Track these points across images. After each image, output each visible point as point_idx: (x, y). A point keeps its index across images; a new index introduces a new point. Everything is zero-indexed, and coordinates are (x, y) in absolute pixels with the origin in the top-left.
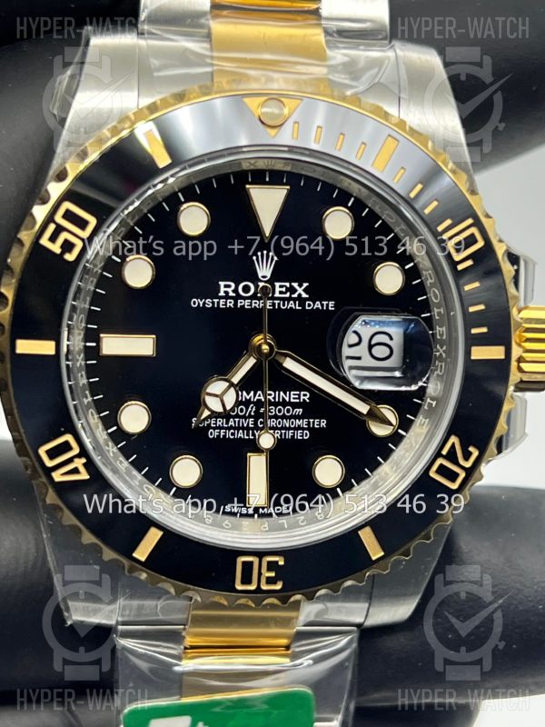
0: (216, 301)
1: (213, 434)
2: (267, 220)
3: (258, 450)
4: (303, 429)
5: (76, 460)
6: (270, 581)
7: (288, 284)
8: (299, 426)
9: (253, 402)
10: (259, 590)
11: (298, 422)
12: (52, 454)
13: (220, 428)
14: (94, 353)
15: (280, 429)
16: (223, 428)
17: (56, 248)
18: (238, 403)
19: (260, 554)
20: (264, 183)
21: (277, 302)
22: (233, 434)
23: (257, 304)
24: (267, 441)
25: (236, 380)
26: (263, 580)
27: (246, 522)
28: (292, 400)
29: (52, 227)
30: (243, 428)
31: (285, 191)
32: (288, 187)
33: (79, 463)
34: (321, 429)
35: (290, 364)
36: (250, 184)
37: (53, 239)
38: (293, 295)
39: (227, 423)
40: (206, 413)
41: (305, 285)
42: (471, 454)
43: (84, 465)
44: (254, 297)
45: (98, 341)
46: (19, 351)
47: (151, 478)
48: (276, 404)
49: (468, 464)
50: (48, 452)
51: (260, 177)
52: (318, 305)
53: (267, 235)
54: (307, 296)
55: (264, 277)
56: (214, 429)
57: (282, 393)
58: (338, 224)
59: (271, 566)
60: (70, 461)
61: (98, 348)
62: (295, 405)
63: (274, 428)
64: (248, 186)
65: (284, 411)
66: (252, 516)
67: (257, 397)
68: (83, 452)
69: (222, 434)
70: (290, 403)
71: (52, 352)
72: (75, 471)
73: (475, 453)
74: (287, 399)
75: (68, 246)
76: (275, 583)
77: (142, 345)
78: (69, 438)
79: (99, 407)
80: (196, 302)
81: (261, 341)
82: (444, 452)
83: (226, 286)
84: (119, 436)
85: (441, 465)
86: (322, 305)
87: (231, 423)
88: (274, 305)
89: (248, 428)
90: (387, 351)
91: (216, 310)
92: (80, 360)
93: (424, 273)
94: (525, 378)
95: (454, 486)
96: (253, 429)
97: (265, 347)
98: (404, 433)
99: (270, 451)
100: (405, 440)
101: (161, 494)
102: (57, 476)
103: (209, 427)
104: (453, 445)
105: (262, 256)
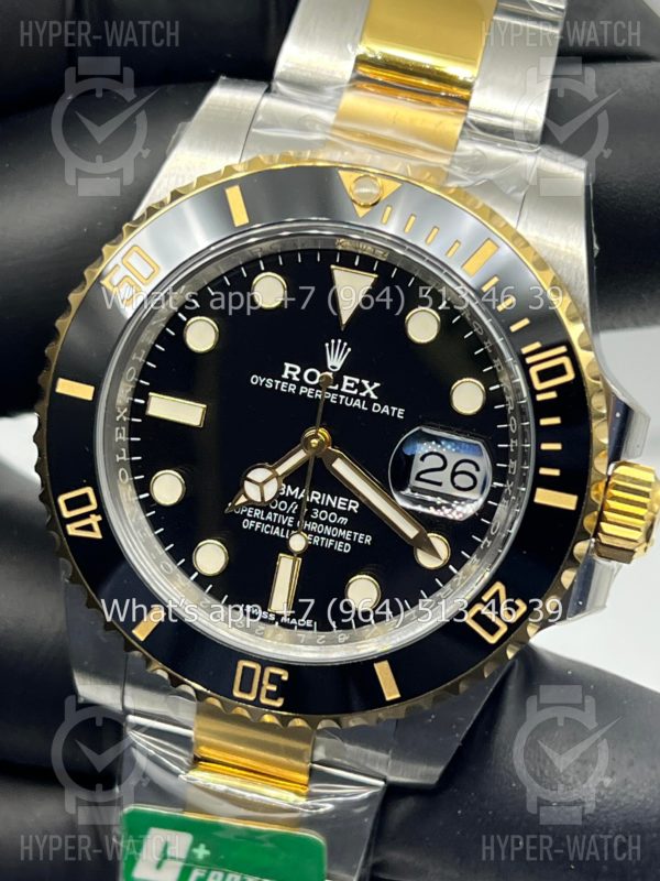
0: (278, 382)
1: (247, 524)
3: (289, 552)
4: (345, 541)
5: (93, 516)
6: (270, 695)
7: (357, 381)
8: (341, 537)
9: (297, 500)
10: (256, 702)
11: (342, 533)
12: (71, 504)
13: (257, 520)
14: (137, 410)
15: (322, 535)
16: (259, 520)
18: (279, 497)
19: (266, 663)
20: (353, 267)
21: (342, 397)
22: (268, 529)
23: (318, 394)
24: (298, 543)
25: (281, 470)
26: (263, 693)
27: (265, 628)
28: (339, 507)
30: (281, 526)
31: (372, 280)
32: (376, 276)
33: (94, 520)
34: (365, 545)
35: (341, 467)
36: (336, 264)
38: (360, 392)
39: (265, 516)
40: (242, 500)
41: (376, 385)
43: (99, 523)
45: (147, 398)
46: (59, 390)
47: (174, 555)
48: (321, 507)
50: (67, 502)
51: (348, 260)
52: (386, 410)
53: (344, 322)
54: (376, 398)
55: (333, 367)
56: (250, 519)
57: (329, 497)
58: (423, 326)
59: (274, 679)
60: (86, 516)
61: (145, 406)
62: (341, 513)
63: (307, 531)
64: (333, 267)
65: (328, 516)
67: (302, 495)
68: (101, 510)
69: (257, 526)
70: (336, 510)
71: (89, 398)
72: (89, 528)
73: (522, 607)
74: (334, 504)
76: (275, 699)
77: (188, 413)
78: (89, 491)
79: (135, 468)
80: (255, 380)
81: (319, 435)
83: (291, 369)
84: (148, 504)
86: (391, 411)
87: (269, 517)
88: (338, 399)
89: (286, 527)
90: (470, 482)
91: (275, 392)
92: (122, 415)
93: (507, 398)
94: (604, 540)
95: (492, 640)
96: (291, 529)
97: (314, 442)
98: (455, 571)
99: (300, 555)
100: (455, 579)
101: (180, 576)
102: (71, 529)
103: (245, 515)
104: (497, 593)
105: (336, 344)
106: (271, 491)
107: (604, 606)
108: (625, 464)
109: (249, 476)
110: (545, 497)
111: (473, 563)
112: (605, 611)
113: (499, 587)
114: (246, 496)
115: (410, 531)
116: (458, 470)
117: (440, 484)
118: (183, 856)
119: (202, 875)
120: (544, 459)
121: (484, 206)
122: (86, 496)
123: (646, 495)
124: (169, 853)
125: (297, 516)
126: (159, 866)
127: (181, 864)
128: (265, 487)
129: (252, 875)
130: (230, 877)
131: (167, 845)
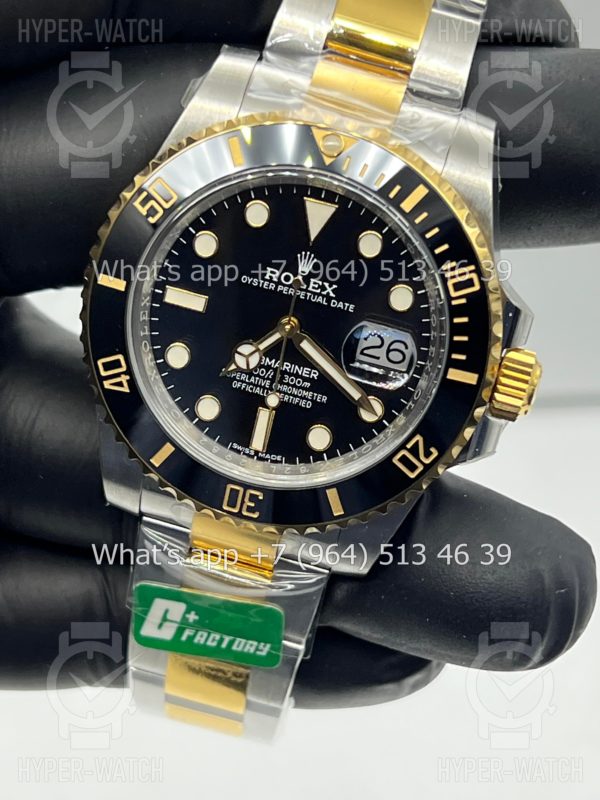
1: (236, 385)
2: (315, 229)
3: (267, 407)
5: (123, 376)
6: (249, 509)
8: (305, 396)
9: (273, 368)
10: (239, 514)
11: (305, 393)
12: (107, 367)
13: (243, 382)
14: (157, 298)
15: (290, 395)
16: (245, 382)
17: (144, 211)
18: (260, 366)
19: (247, 486)
20: (319, 198)
21: (309, 294)
22: (252, 389)
23: (291, 292)
24: (273, 400)
25: (262, 346)
26: (245, 507)
27: (246, 460)
28: (304, 375)
29: (145, 194)
30: (261, 387)
31: (334, 210)
32: (337, 207)
33: (124, 379)
34: (322, 403)
35: (307, 346)
36: (309, 196)
37: (143, 204)
39: (249, 379)
40: (233, 367)
42: (431, 453)
43: (128, 381)
45: (164, 290)
46: (99, 282)
47: (181, 405)
48: (290, 375)
49: (427, 461)
50: (104, 364)
51: (316, 193)
52: (341, 305)
53: (312, 238)
55: (303, 272)
56: (238, 381)
57: (297, 367)
58: (370, 245)
59: (253, 498)
60: (118, 375)
61: (163, 295)
62: (305, 379)
63: (280, 391)
64: (305, 198)
65: (295, 381)
66: (252, 457)
67: (277, 365)
68: (129, 372)
69: (243, 387)
70: (301, 377)
71: (123, 289)
72: (120, 384)
73: (435, 453)
74: (300, 373)
75: (152, 212)
76: (254, 512)
77: (196, 302)
78: (120, 357)
79: (154, 341)
81: (289, 323)
82: (409, 446)
84: (163, 367)
85: (404, 456)
86: (344, 306)
87: (252, 380)
88: (306, 296)
89: (264, 388)
90: (400, 357)
91: (260, 289)
92: (146, 302)
93: (430, 301)
94: (497, 406)
95: (412, 476)
96: (268, 390)
97: (288, 327)
98: (387, 424)
99: (274, 409)
100: (387, 430)
101: (186, 420)
102: (107, 384)
103: (234, 378)
104: (417, 442)
105: (306, 255)
106: (254, 361)
107: (494, 452)
108: (517, 350)
109: (239, 350)
110: (455, 375)
111: (401, 420)
112: (493, 457)
113: (418, 438)
114: (236, 364)
115: (356, 395)
116: (392, 348)
117: (378, 358)
118: (178, 619)
119: (192, 633)
120: (455, 347)
122: (118, 361)
123: (528, 374)
124: (168, 617)
125: (272, 381)
126: (161, 626)
127: (177, 625)
128: (250, 359)
129: (229, 635)
130: (212, 636)
131: (167, 611)
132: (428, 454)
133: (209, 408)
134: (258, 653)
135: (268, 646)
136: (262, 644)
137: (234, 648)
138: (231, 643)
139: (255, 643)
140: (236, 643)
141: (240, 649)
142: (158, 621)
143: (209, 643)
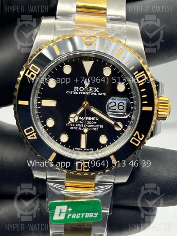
0: (73, 92)
2: (88, 70)
3: (84, 133)
5: (34, 133)
7: (93, 88)
8: (95, 127)
9: (83, 120)
10: (82, 171)
11: (95, 126)
13: (74, 127)
15: (90, 128)
17: (29, 76)
18: (79, 120)
20: (87, 60)
21: (90, 93)
22: (77, 128)
23: (84, 93)
24: (86, 131)
25: (78, 113)
26: (84, 168)
27: (80, 152)
29: (28, 71)
30: (80, 127)
31: (93, 63)
32: (94, 62)
33: (34, 134)
34: (101, 128)
35: (93, 110)
36: (83, 60)
37: (29, 74)
38: (94, 91)
39: (76, 125)
41: (98, 88)
43: (36, 135)
44: (84, 91)
45: (41, 102)
46: (19, 104)
47: (55, 139)
48: (89, 121)
49: (141, 139)
50: (26, 131)
52: (101, 94)
53: (87, 74)
54: (98, 92)
56: (72, 127)
57: (91, 118)
58: (107, 72)
60: (32, 134)
61: (41, 104)
63: (87, 127)
64: (82, 61)
65: (91, 123)
66: (82, 151)
67: (84, 119)
68: (36, 131)
69: (74, 128)
70: (93, 121)
71: (28, 104)
72: (33, 136)
73: (143, 136)
74: (92, 119)
75: (32, 76)
76: (87, 169)
77: (51, 103)
78: (32, 127)
79: (41, 119)
80: (68, 92)
81: (86, 104)
82: (134, 136)
83: (76, 88)
84: (46, 128)
85: (133, 139)
86: (102, 94)
87: (77, 125)
88: (89, 93)
89: (81, 127)
90: (123, 108)
91: (73, 94)
92: (36, 107)
93: (131, 86)
94: (159, 116)
95: (137, 145)
96: (83, 127)
98: (125, 130)
99: (87, 133)
100: (125, 132)
101: (57, 144)
102: (29, 138)
103: (71, 126)
104: (137, 134)
106: (76, 119)
108: (161, 97)
109: (70, 116)
110: (145, 109)
111: (129, 128)
113: (137, 132)
114: (70, 121)
115: (113, 123)
116: (119, 105)
117: (115, 109)
118: (65, 212)
119: (71, 215)
120: (143, 99)
121: (118, 40)
122: (31, 129)
123: (167, 103)
124: (62, 211)
125: (84, 124)
126: (59, 215)
127: (65, 214)
128: (73, 119)
129: (83, 213)
130: (78, 214)
131: (61, 210)
132: (141, 137)
133: (64, 138)
134: (94, 217)
135: (97, 213)
136: (95, 213)
137: (86, 217)
138: (84, 215)
139: (93, 213)
140: (86, 215)
141: (88, 217)
142: (59, 214)
143: (77, 217)
